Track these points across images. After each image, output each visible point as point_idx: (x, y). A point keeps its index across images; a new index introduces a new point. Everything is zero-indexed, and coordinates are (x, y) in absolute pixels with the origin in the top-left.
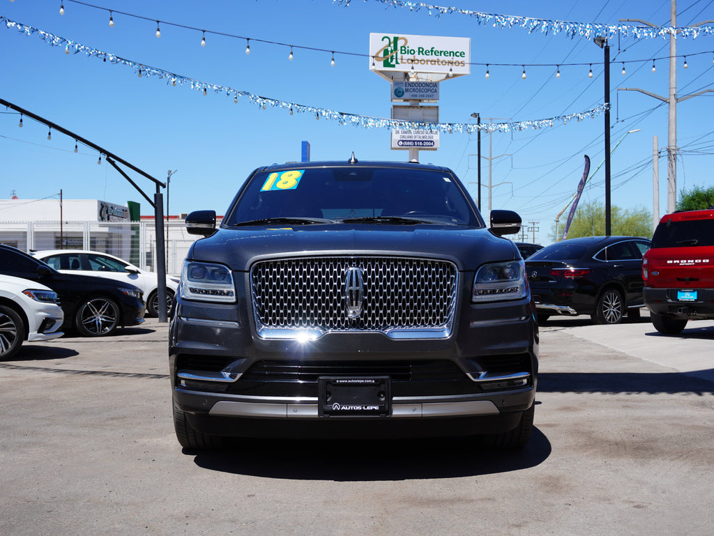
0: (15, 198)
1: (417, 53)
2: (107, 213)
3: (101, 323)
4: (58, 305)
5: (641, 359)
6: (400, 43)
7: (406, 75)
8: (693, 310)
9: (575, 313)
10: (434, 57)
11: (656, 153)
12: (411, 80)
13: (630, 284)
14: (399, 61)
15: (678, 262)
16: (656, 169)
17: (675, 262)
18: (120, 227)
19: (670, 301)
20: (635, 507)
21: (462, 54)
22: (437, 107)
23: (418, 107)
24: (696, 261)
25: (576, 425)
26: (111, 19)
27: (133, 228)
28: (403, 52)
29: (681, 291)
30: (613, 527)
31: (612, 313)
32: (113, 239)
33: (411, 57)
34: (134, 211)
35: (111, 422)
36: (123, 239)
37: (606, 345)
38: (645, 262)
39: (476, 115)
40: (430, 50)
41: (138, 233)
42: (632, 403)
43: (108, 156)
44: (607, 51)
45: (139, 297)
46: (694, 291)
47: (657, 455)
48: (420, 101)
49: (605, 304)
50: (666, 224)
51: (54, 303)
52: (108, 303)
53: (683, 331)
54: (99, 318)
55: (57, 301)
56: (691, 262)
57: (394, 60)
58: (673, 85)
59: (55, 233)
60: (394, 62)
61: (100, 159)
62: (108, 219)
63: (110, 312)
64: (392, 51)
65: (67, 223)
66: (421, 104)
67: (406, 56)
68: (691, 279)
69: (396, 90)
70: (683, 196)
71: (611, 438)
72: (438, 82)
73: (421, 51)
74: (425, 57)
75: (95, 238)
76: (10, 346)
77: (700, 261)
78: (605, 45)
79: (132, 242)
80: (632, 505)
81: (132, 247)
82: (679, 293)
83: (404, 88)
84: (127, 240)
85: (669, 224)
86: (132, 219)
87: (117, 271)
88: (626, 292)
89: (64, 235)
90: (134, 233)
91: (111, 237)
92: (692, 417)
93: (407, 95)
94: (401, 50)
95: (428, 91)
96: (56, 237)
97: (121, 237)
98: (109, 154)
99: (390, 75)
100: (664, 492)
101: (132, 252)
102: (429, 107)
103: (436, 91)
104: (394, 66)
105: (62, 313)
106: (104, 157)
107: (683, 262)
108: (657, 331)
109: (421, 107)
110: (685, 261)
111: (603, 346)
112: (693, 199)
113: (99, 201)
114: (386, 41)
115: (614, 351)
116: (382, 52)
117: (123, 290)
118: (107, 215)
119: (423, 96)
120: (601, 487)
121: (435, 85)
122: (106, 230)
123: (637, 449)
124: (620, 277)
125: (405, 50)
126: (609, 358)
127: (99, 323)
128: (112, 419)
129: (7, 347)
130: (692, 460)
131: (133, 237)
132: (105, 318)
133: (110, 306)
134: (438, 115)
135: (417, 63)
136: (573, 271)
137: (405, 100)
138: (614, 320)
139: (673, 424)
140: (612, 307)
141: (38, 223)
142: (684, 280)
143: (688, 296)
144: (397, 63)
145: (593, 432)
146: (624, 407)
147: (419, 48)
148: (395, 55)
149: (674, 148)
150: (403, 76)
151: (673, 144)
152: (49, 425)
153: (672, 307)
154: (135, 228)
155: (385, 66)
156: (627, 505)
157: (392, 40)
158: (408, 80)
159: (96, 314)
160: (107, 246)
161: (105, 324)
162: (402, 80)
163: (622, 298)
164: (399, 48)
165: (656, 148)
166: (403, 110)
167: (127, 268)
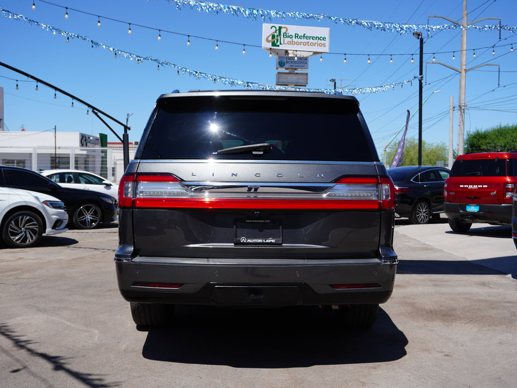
0: (23, 130)
1: (294, 37)
2: (86, 141)
3: (89, 220)
4: (65, 210)
5: (442, 250)
6: (283, 31)
7: (286, 51)
8: (475, 217)
9: (399, 216)
10: (305, 40)
11: (452, 108)
12: (290, 55)
13: (434, 197)
14: (282, 43)
15: (467, 186)
16: (451, 118)
17: (465, 186)
18: (94, 151)
19: (461, 211)
20: (445, 355)
21: (324, 39)
22: (307, 74)
23: (294, 74)
24: (479, 186)
25: (404, 297)
26: (99, 22)
27: (102, 152)
28: (285, 36)
29: (468, 205)
30: (433, 369)
31: (422, 217)
32: (89, 159)
33: (290, 40)
34: (103, 140)
35: (109, 293)
36: (96, 159)
37: (420, 240)
38: (446, 186)
39: (333, 80)
40: (303, 35)
41: (106, 155)
42: (439, 283)
43: (93, 109)
44: (422, 41)
45: (114, 203)
46: (477, 206)
47: (456, 320)
48: (296, 69)
49: (418, 211)
50: (460, 161)
51: (62, 209)
52: (94, 207)
53: (469, 230)
54: (89, 217)
55: (64, 208)
56: (475, 187)
57: (279, 42)
58: (464, 63)
59: (51, 154)
60: (278, 44)
61: (88, 111)
62: (86, 145)
63: (95, 213)
64: (277, 36)
65: (59, 148)
66: (296, 72)
67: (287, 40)
68: (475, 198)
69: (279, 62)
70: (468, 135)
71: (427, 307)
72: (308, 57)
73: (297, 36)
74: (300, 40)
75: (77, 158)
76: (34, 238)
77: (481, 186)
78: (420, 37)
79: (102, 161)
80: (443, 354)
81: (102, 164)
82: (467, 206)
83: (285, 61)
84: (98, 160)
85: (461, 161)
86: (102, 146)
87: (97, 184)
88: (432, 202)
89: (57, 156)
90: (103, 155)
91: (88, 158)
92: (477, 293)
93: (287, 65)
94: (284, 35)
95: (301, 63)
96: (52, 157)
97: (95, 158)
98: (94, 108)
99: (277, 52)
100: (462, 346)
101: (102, 168)
102: (302, 74)
103: (306, 63)
104: (278, 46)
105: (67, 215)
106: (90, 110)
107: (471, 186)
108: (452, 230)
109: (296, 73)
110: (472, 186)
111: (418, 241)
112: (475, 137)
113: (80, 133)
114: (274, 29)
115: (425, 244)
116: (271, 36)
117: (104, 199)
118: (85, 143)
119: (298, 66)
120: (423, 341)
121: (306, 59)
122: (85, 152)
123: (444, 315)
124: (428, 193)
125: (286, 35)
126: (422, 249)
127: (88, 221)
128: (110, 291)
129: (32, 238)
130: (479, 324)
131: (102, 157)
132: (92, 217)
133: (95, 210)
134: (307, 79)
135: (294, 44)
136: (397, 189)
137: (286, 69)
138: (423, 221)
139: (466, 298)
140: (423, 213)
141: (39, 148)
142: (471, 198)
143: (473, 209)
144: (281, 44)
145: (416, 303)
146: (434, 285)
147: (296, 34)
148: (279, 38)
149: (463, 105)
150: (284, 52)
151: (462, 102)
152: (70, 295)
153: (462, 216)
154: (105, 152)
155: (272, 46)
156: (440, 354)
157: (278, 28)
158: (288, 55)
159: (86, 214)
160: (85, 164)
161: (92, 221)
162: (284, 55)
163: (430, 207)
164: (282, 34)
165: (452, 105)
166: (285, 75)
167: (103, 182)
